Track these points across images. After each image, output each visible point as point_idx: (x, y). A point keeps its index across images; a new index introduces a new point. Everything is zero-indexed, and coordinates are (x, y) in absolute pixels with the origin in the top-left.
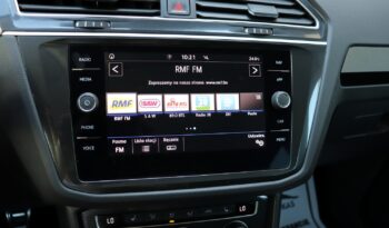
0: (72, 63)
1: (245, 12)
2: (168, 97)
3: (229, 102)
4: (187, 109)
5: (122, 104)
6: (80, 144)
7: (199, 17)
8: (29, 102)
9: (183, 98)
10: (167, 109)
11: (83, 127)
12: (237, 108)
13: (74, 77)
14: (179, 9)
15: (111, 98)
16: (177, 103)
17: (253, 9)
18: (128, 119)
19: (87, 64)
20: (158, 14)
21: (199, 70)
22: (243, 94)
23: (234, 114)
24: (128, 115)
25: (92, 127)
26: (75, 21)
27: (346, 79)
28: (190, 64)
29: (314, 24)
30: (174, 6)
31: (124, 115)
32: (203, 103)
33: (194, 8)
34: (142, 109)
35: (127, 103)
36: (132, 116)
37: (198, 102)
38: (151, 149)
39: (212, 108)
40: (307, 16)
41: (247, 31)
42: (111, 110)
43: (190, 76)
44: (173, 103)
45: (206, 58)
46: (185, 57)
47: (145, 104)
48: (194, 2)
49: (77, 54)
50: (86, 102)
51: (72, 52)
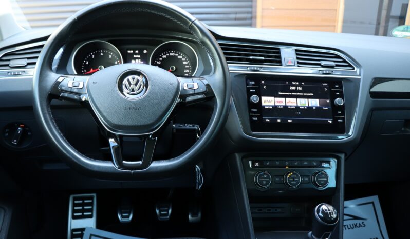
0: (247, 84)
1: (319, 64)
2: (288, 99)
3: (315, 103)
4: (296, 105)
5: (268, 101)
6: (251, 117)
7: (299, 66)
9: (294, 100)
10: (287, 105)
11: (252, 110)
12: (318, 105)
13: (248, 89)
14: (290, 63)
15: (263, 98)
16: (292, 102)
17: (323, 63)
18: (271, 107)
19: (253, 85)
20: (281, 65)
21: (300, 89)
22: (321, 100)
23: (317, 108)
24: (271, 106)
25: (256, 110)
26: (248, 67)
27: (374, 95)
28: (296, 86)
29: (354, 69)
30: (287, 62)
31: (269, 106)
32: (303, 103)
33: (296, 63)
34: (277, 104)
35: (271, 101)
36: (273, 107)
37: (300, 102)
38: (281, 120)
39: (307, 105)
40: (350, 65)
41: (321, 72)
42: (263, 104)
43: (296, 91)
44: (289, 102)
45: (303, 83)
46: (294, 83)
47: (278, 102)
48: (296, 60)
49: (249, 80)
50: (255, 99)
51: (247, 79)
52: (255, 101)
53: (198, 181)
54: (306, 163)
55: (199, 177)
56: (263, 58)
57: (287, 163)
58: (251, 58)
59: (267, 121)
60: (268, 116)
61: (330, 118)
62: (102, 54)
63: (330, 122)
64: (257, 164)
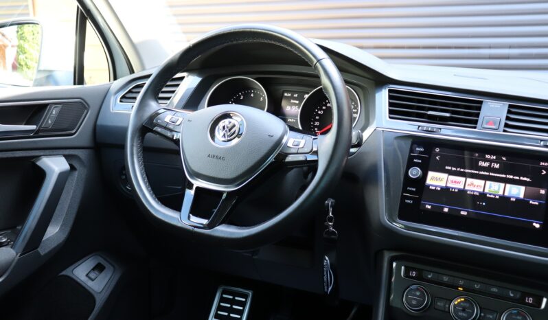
0: (412, 151)
2: (470, 180)
3: (516, 192)
4: (481, 190)
5: (437, 179)
6: (404, 198)
7: (504, 131)
8: (381, 168)
9: (481, 182)
10: (467, 188)
11: (409, 188)
12: (522, 196)
13: (411, 158)
14: (491, 125)
15: (431, 174)
16: (475, 186)
18: (439, 189)
19: (420, 152)
20: (475, 128)
21: (497, 166)
22: (528, 187)
23: (518, 200)
24: (439, 186)
25: (414, 189)
26: (419, 126)
28: (491, 161)
30: (487, 123)
31: (436, 186)
32: (495, 189)
33: (503, 124)
34: (450, 185)
35: (440, 179)
36: (442, 188)
37: (490, 188)
38: (449, 210)
39: (501, 193)
41: (542, 143)
42: (428, 182)
43: (489, 169)
44: (472, 184)
45: (504, 159)
46: (488, 156)
47: (452, 182)
48: (503, 121)
49: (416, 146)
50: (414, 172)
51: (413, 144)
52: (413, 175)
53: (325, 280)
54: (494, 290)
55: (327, 273)
56: (448, 115)
57: (461, 282)
58: (430, 113)
59: (427, 208)
60: (429, 201)
61: (537, 220)
62: (252, 95)
63: (537, 226)
64: (414, 274)
